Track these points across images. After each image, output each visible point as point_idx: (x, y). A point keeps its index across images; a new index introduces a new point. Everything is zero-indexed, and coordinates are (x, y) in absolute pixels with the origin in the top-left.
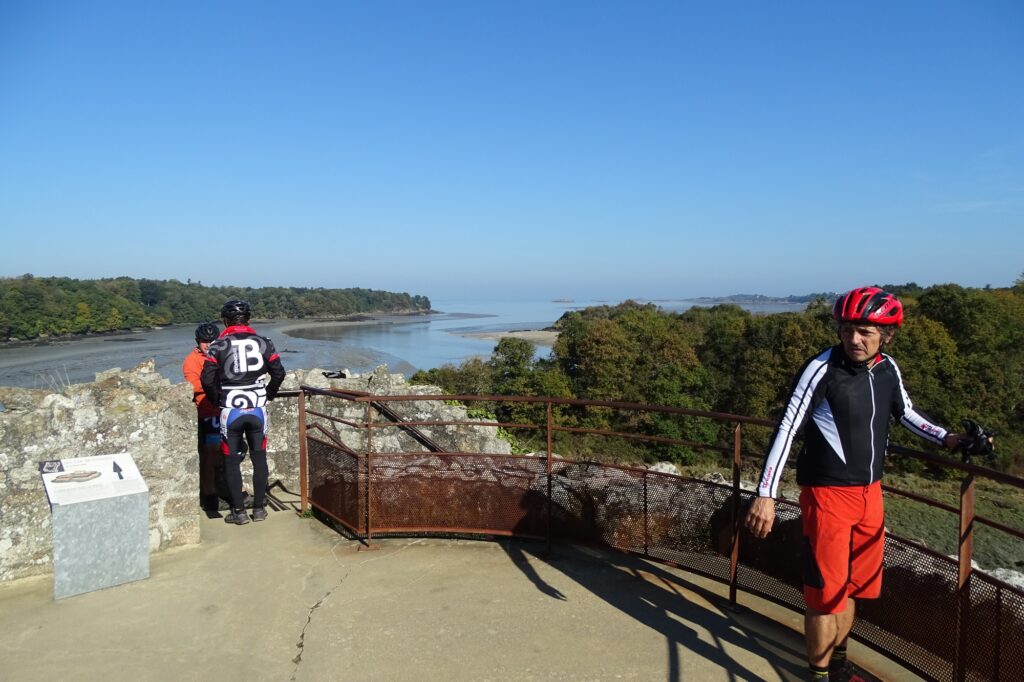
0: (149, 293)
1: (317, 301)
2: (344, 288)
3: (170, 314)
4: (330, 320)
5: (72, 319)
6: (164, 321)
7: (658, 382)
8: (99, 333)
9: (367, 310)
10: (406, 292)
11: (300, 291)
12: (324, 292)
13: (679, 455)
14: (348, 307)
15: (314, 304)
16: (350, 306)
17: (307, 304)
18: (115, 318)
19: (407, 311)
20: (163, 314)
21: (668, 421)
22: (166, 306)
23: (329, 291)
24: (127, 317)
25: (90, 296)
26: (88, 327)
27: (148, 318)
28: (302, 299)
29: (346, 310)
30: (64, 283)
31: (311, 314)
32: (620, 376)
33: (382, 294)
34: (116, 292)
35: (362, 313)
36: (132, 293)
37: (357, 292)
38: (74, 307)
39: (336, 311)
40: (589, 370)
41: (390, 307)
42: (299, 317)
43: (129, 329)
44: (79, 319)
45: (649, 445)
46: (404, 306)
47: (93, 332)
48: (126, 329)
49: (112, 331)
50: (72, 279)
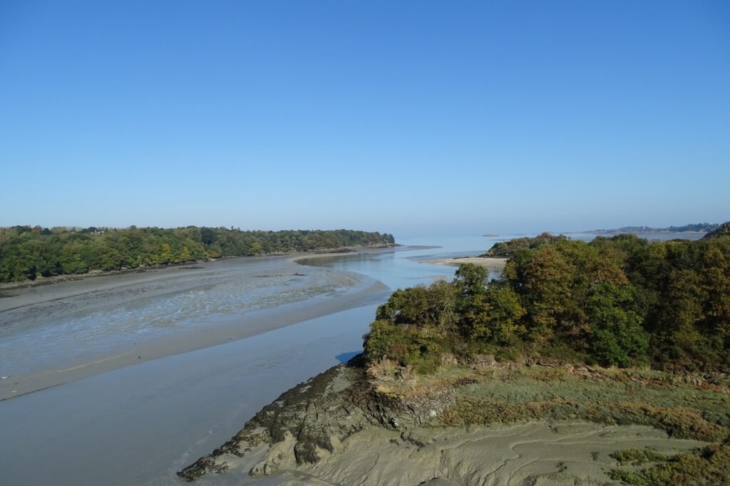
0: (207, 236)
1: (316, 239)
2: (334, 230)
3: (220, 250)
4: (325, 252)
5: (159, 255)
6: (217, 255)
7: (595, 298)
8: (176, 263)
9: (350, 245)
10: (378, 231)
11: (305, 233)
12: (321, 233)
13: (616, 359)
14: (337, 243)
15: (314, 241)
16: (339, 242)
17: (310, 241)
18: (185, 254)
19: (378, 245)
20: (216, 251)
21: (606, 331)
22: (217, 244)
23: (324, 232)
24: (193, 253)
25: (170, 239)
26: (169, 259)
27: (206, 253)
28: (306, 238)
29: (336, 245)
30: (155, 231)
31: (312, 248)
32: (561, 293)
33: (361, 233)
34: (186, 236)
35: (347, 247)
36: (196, 236)
37: (343, 232)
38: (160, 246)
39: (328, 246)
40: (535, 288)
41: (366, 242)
42: (305, 251)
43: (193, 260)
44: (163, 254)
45: (589, 351)
46: (376, 241)
47: (172, 263)
48: (193, 261)
49: (184, 262)
50: (160, 228)
